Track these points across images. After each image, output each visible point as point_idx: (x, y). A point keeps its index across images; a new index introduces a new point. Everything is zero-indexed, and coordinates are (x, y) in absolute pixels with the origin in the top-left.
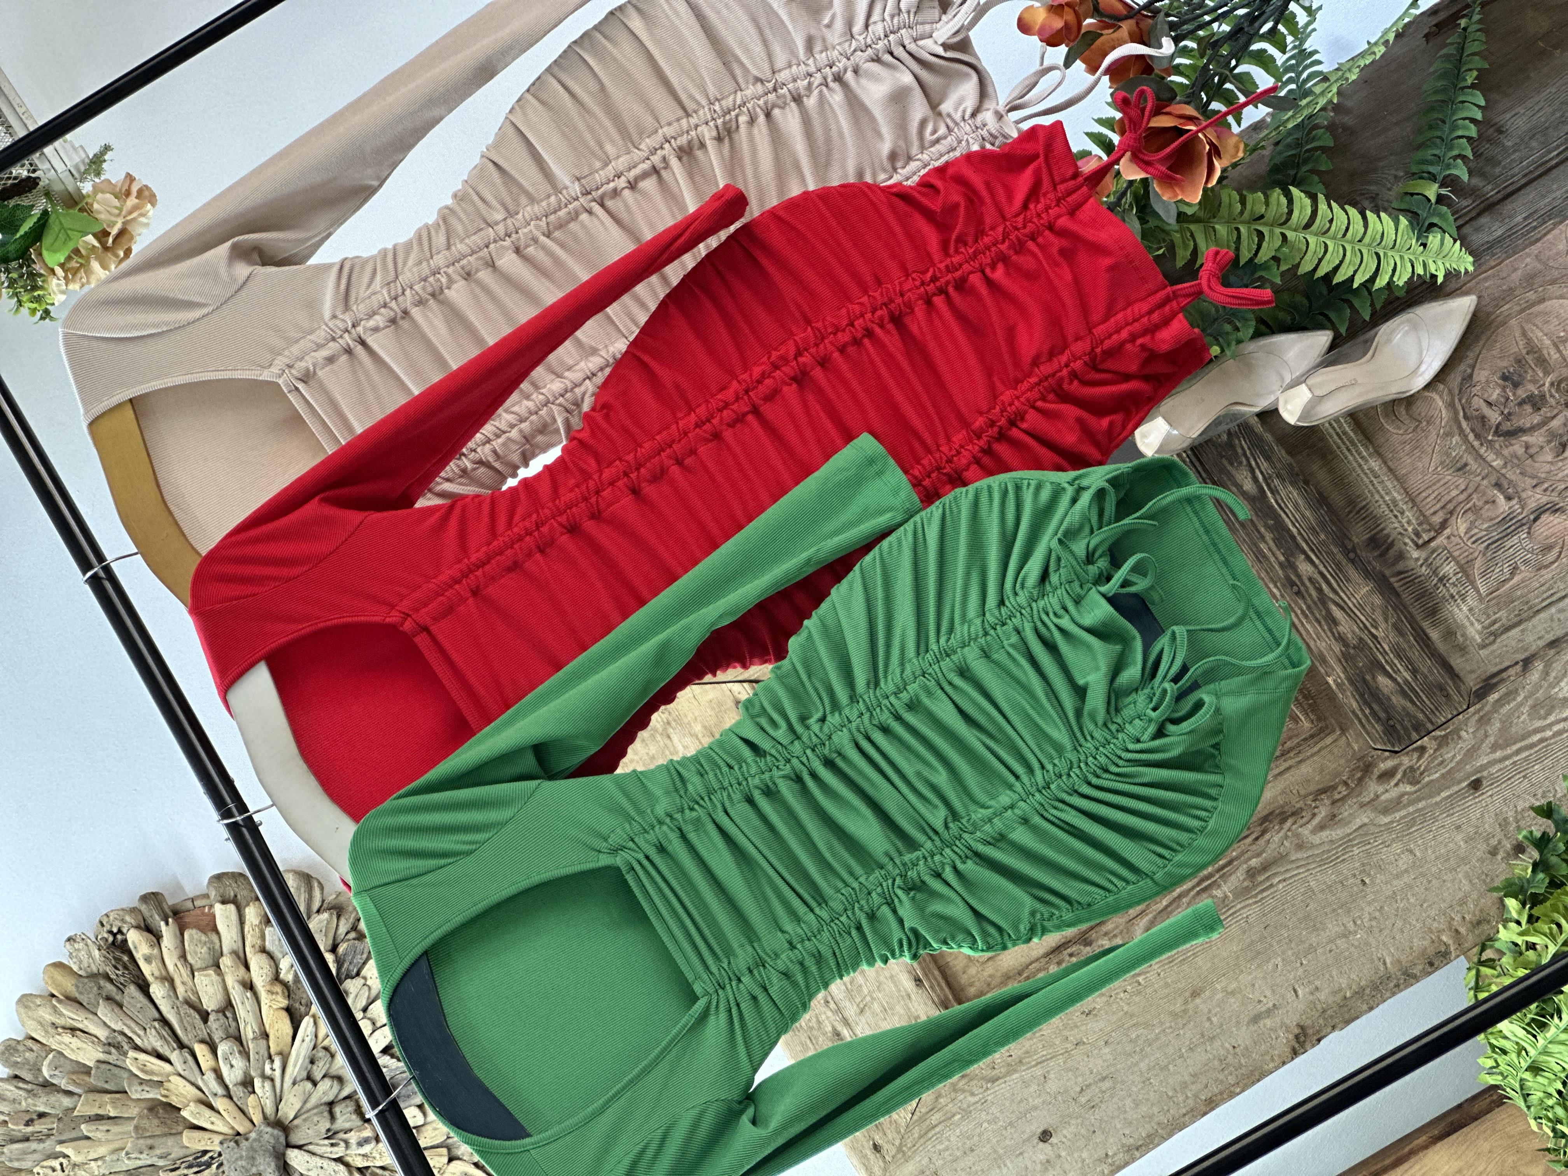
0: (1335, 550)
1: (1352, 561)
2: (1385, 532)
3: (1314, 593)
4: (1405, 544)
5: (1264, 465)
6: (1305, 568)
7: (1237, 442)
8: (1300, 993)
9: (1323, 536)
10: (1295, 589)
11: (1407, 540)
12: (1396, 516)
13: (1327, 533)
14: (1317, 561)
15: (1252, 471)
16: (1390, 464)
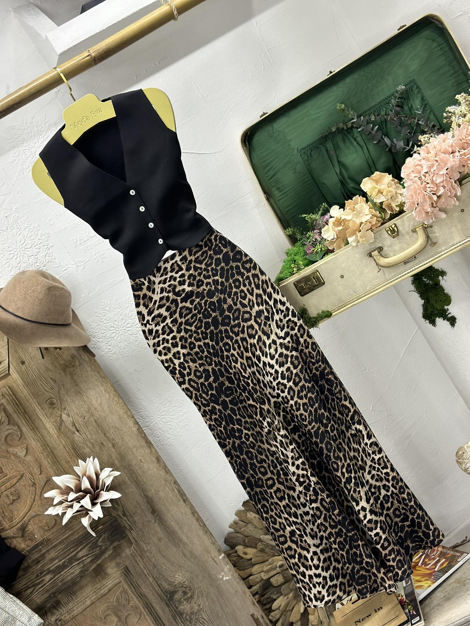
0: (54, 589)
1: (50, 596)
2: (62, 607)
3: (38, 581)
4: (57, 616)
5: (89, 560)
6: (48, 578)
7: (98, 549)
9: (60, 584)
10: (40, 574)
11: (58, 616)
12: (68, 612)
13: (61, 586)
14: (50, 582)
15: (87, 555)
16: (88, 608)
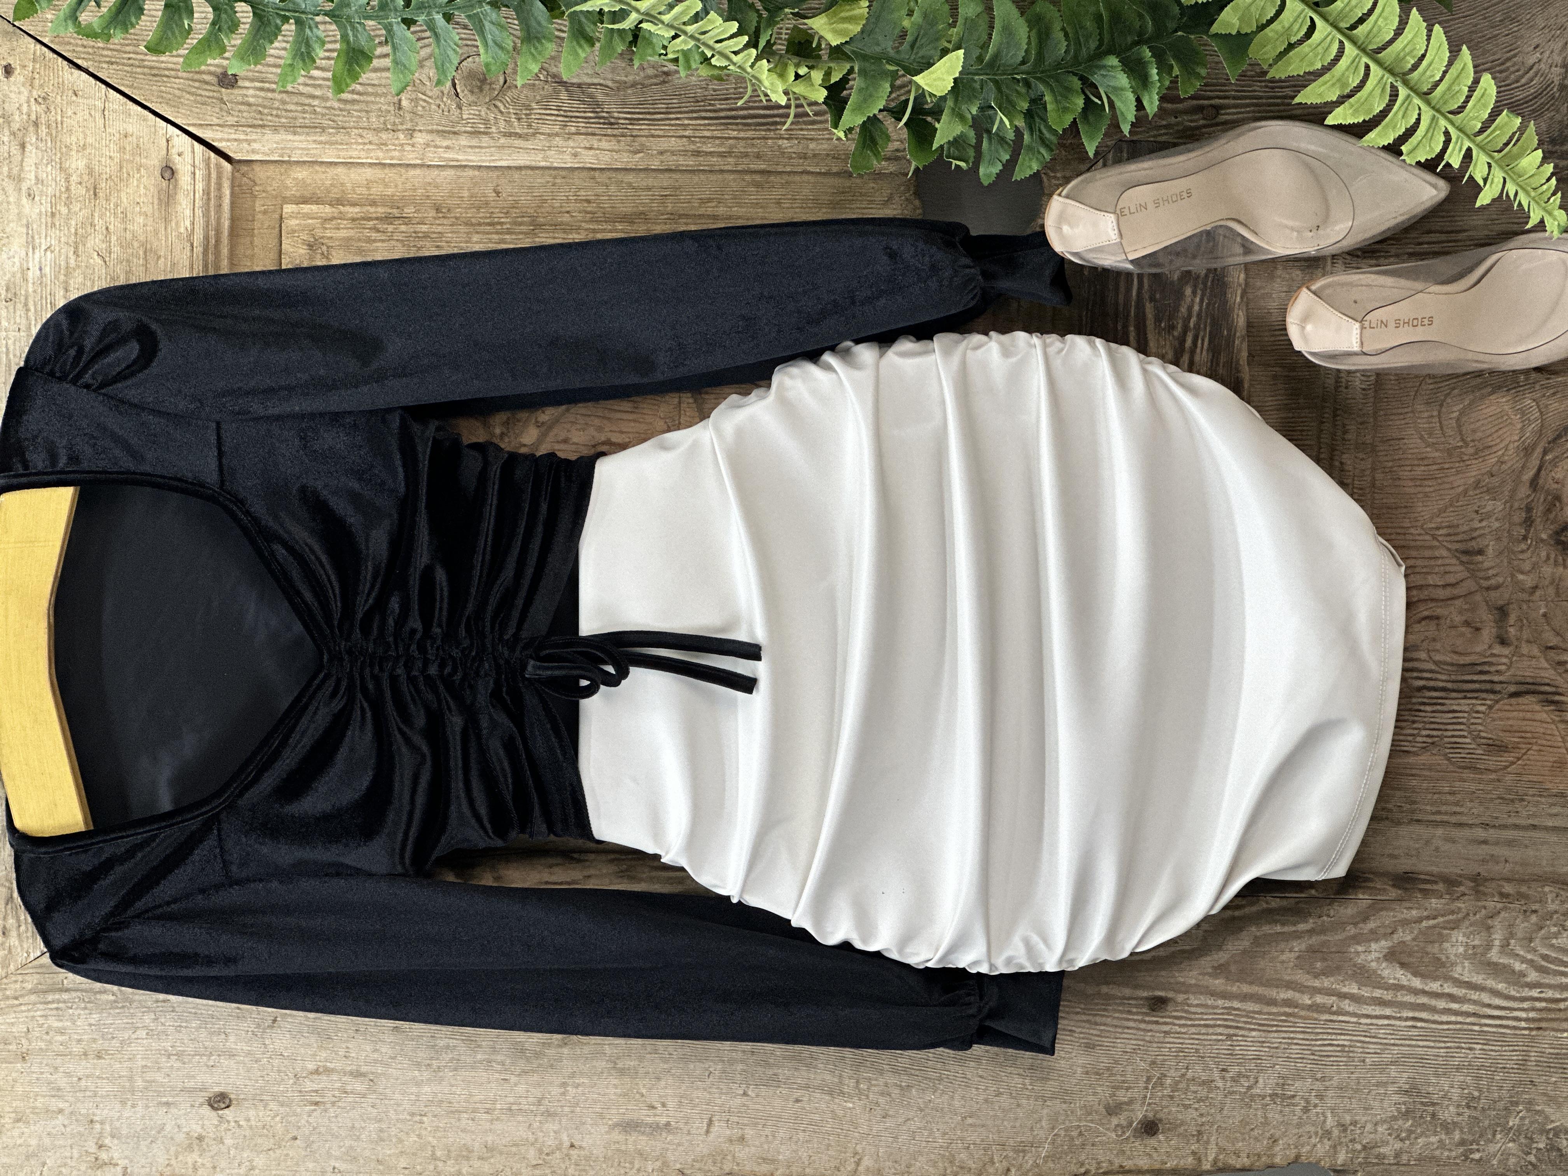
8: (714, 1129)
